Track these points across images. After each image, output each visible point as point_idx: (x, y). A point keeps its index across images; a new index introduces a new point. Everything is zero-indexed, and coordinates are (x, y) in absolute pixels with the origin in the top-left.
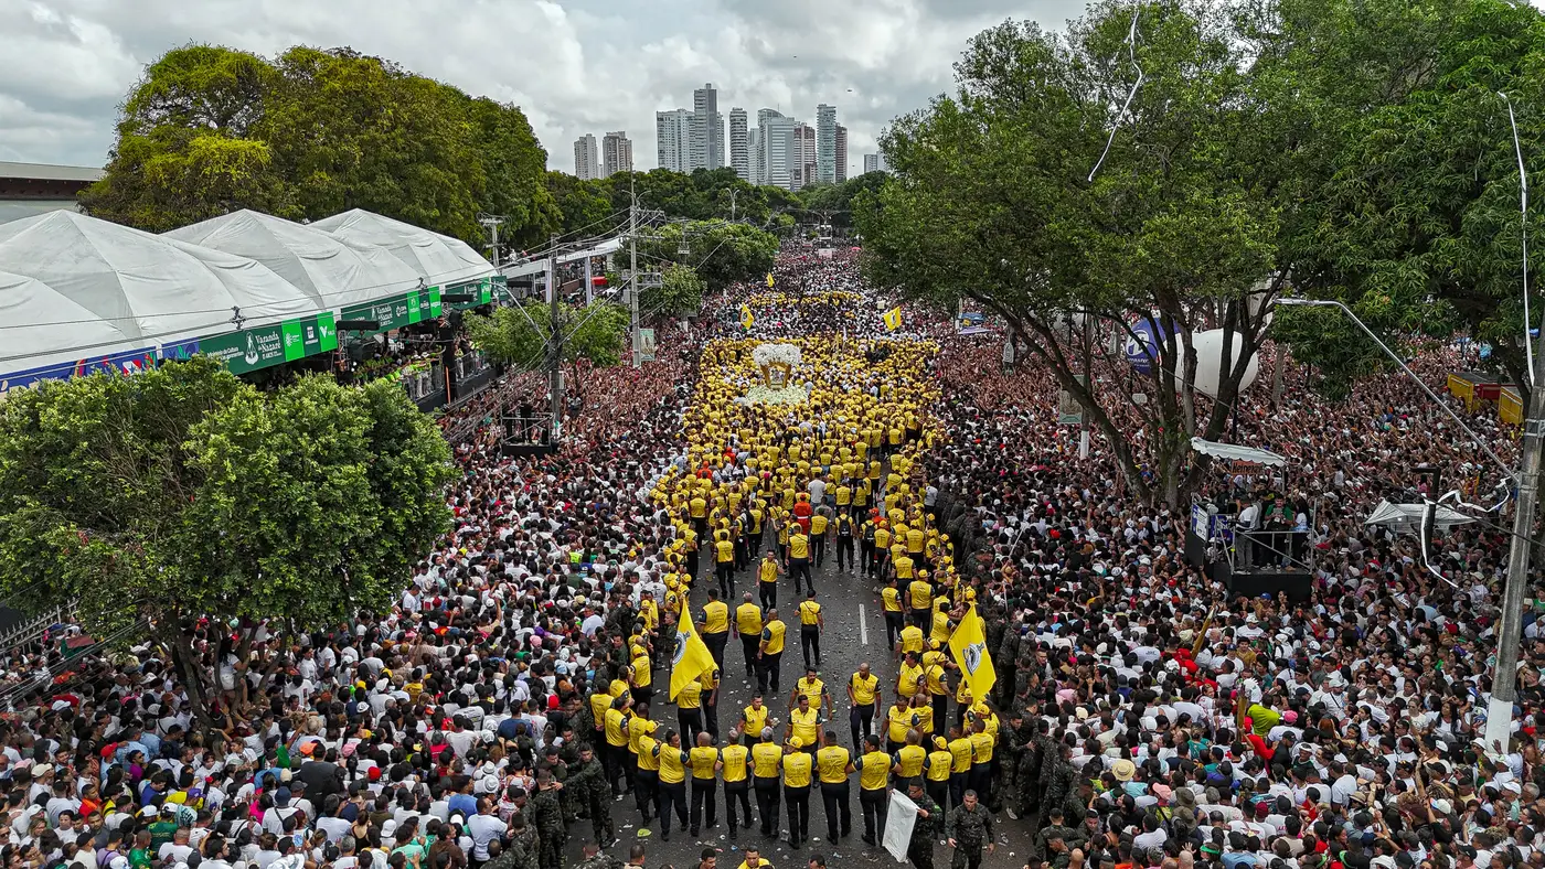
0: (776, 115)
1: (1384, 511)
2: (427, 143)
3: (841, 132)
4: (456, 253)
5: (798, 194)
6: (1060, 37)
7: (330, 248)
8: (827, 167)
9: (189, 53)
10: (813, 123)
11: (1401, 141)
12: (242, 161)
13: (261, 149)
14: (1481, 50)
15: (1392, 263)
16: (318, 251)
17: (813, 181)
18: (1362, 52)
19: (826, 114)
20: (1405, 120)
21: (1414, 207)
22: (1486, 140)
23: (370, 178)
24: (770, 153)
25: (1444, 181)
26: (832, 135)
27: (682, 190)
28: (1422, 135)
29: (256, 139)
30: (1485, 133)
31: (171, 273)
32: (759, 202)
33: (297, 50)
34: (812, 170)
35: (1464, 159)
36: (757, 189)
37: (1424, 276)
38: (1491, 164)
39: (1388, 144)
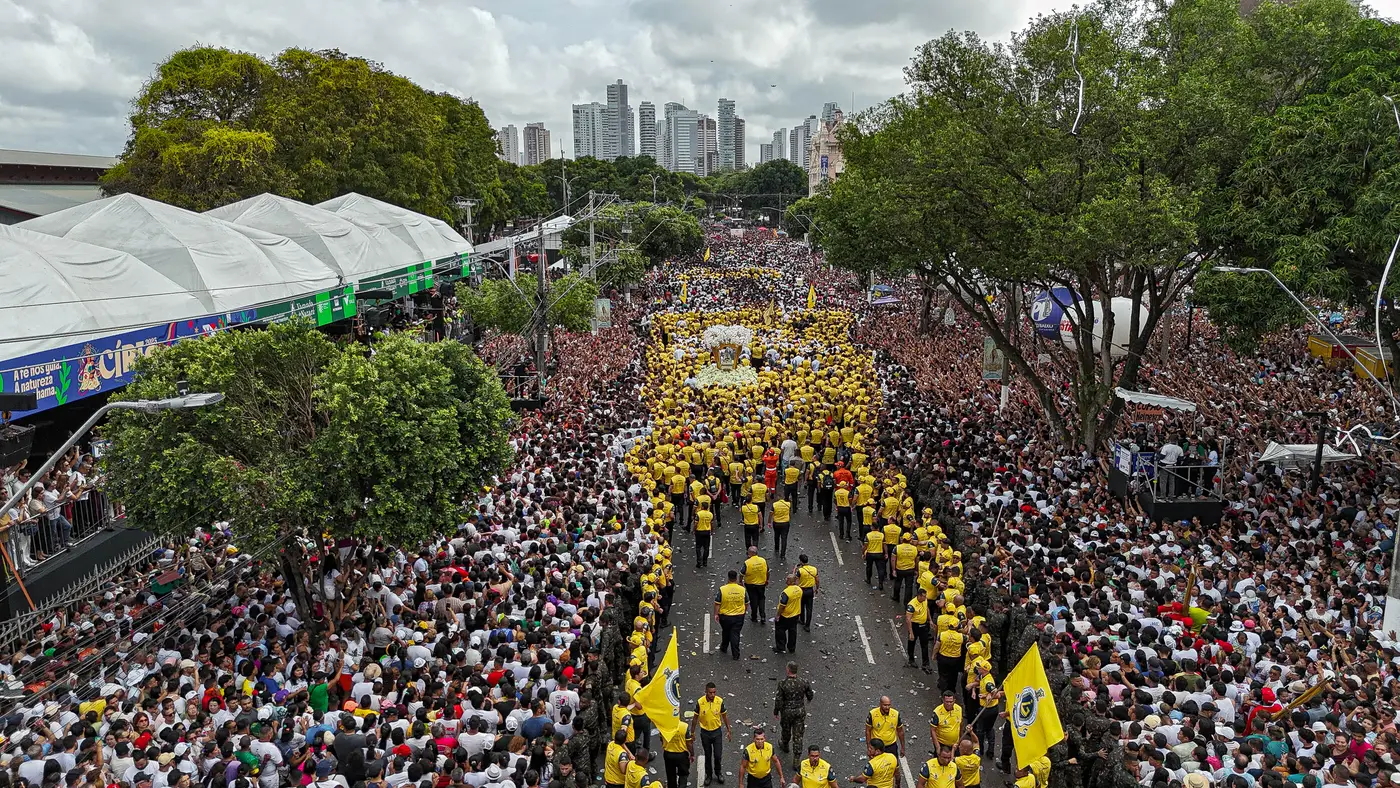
0: (681, 108)
1: (1273, 451)
2: (408, 134)
3: (739, 124)
4: (440, 231)
5: (706, 179)
6: (1005, 47)
7: (342, 227)
8: (727, 156)
9: (196, 53)
10: (715, 116)
11: (1301, 136)
12: (250, 150)
13: (267, 140)
14: (1366, 61)
15: (1296, 238)
16: (333, 229)
17: (714, 169)
18: (1260, 61)
19: (726, 107)
20: (1305, 119)
21: (1314, 190)
22: (1375, 136)
23: (360, 166)
24: (676, 144)
25: (1338, 169)
26: (732, 126)
27: (606, 176)
28: (1321, 132)
29: (262, 131)
30: (1373, 130)
31: (227, 249)
32: (675, 186)
33: (291, 52)
34: (714, 159)
35: (1355, 151)
36: (674, 175)
37: (1325, 249)
38: (1379, 155)
39: (1292, 138)
